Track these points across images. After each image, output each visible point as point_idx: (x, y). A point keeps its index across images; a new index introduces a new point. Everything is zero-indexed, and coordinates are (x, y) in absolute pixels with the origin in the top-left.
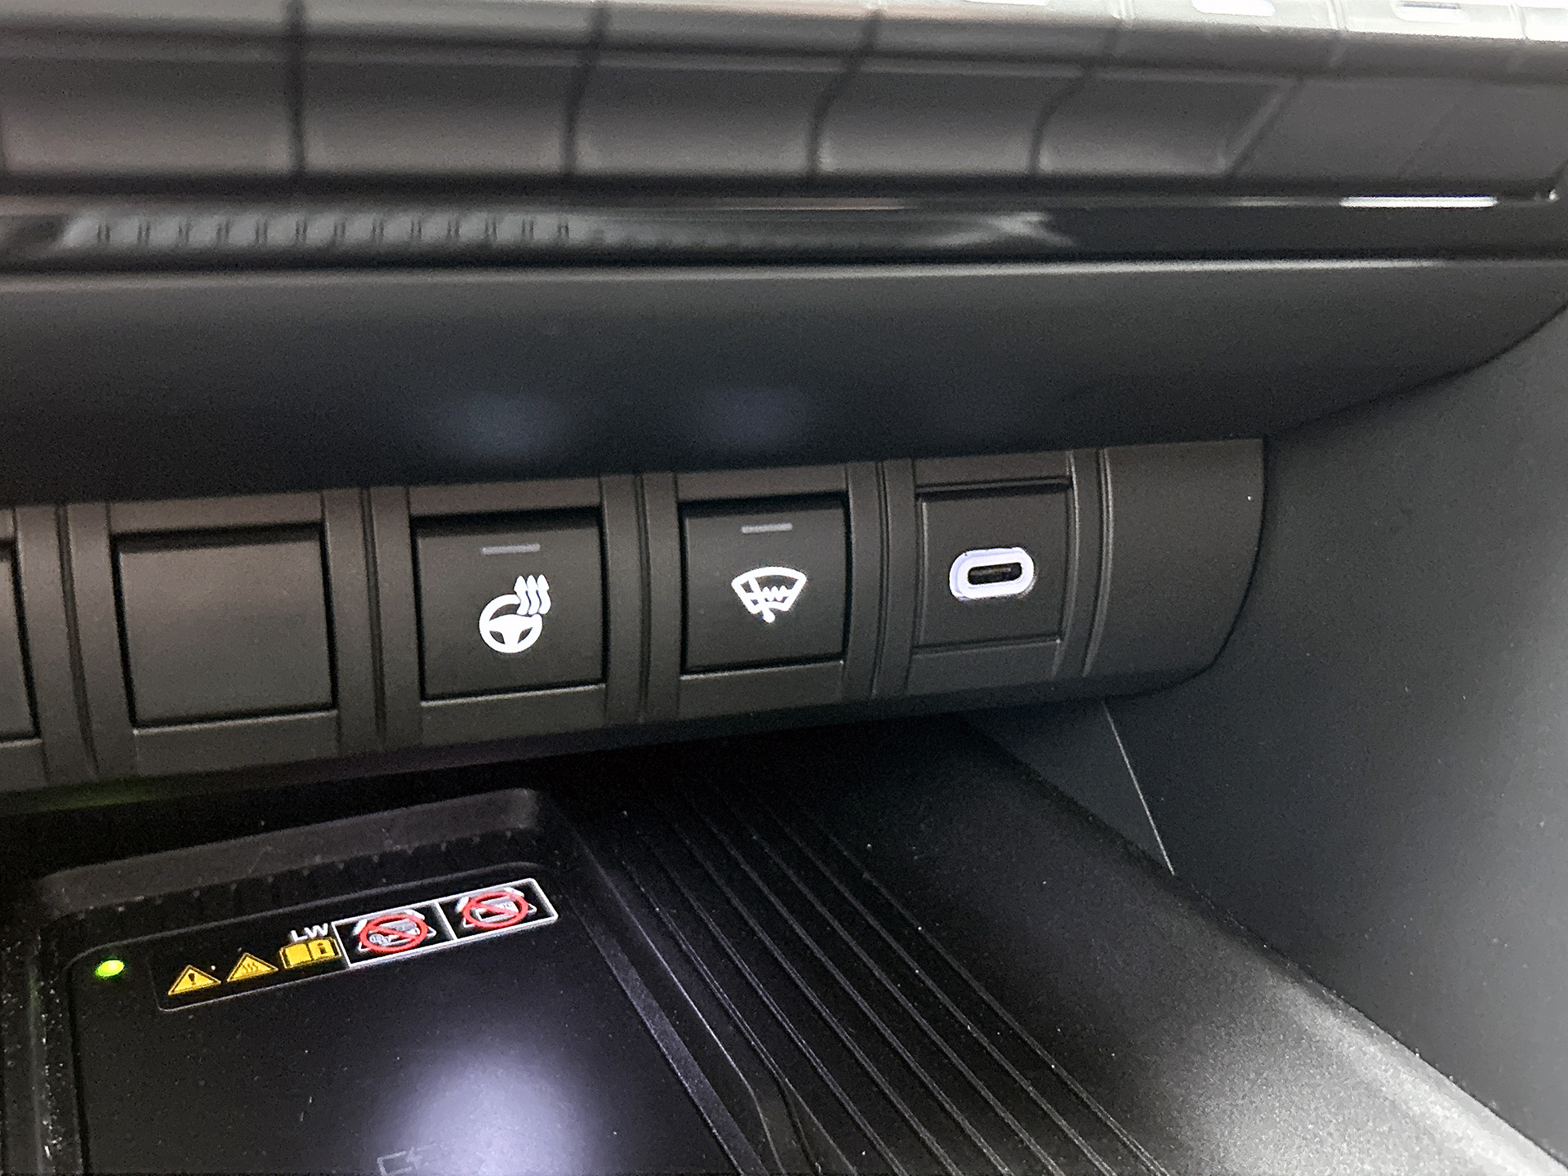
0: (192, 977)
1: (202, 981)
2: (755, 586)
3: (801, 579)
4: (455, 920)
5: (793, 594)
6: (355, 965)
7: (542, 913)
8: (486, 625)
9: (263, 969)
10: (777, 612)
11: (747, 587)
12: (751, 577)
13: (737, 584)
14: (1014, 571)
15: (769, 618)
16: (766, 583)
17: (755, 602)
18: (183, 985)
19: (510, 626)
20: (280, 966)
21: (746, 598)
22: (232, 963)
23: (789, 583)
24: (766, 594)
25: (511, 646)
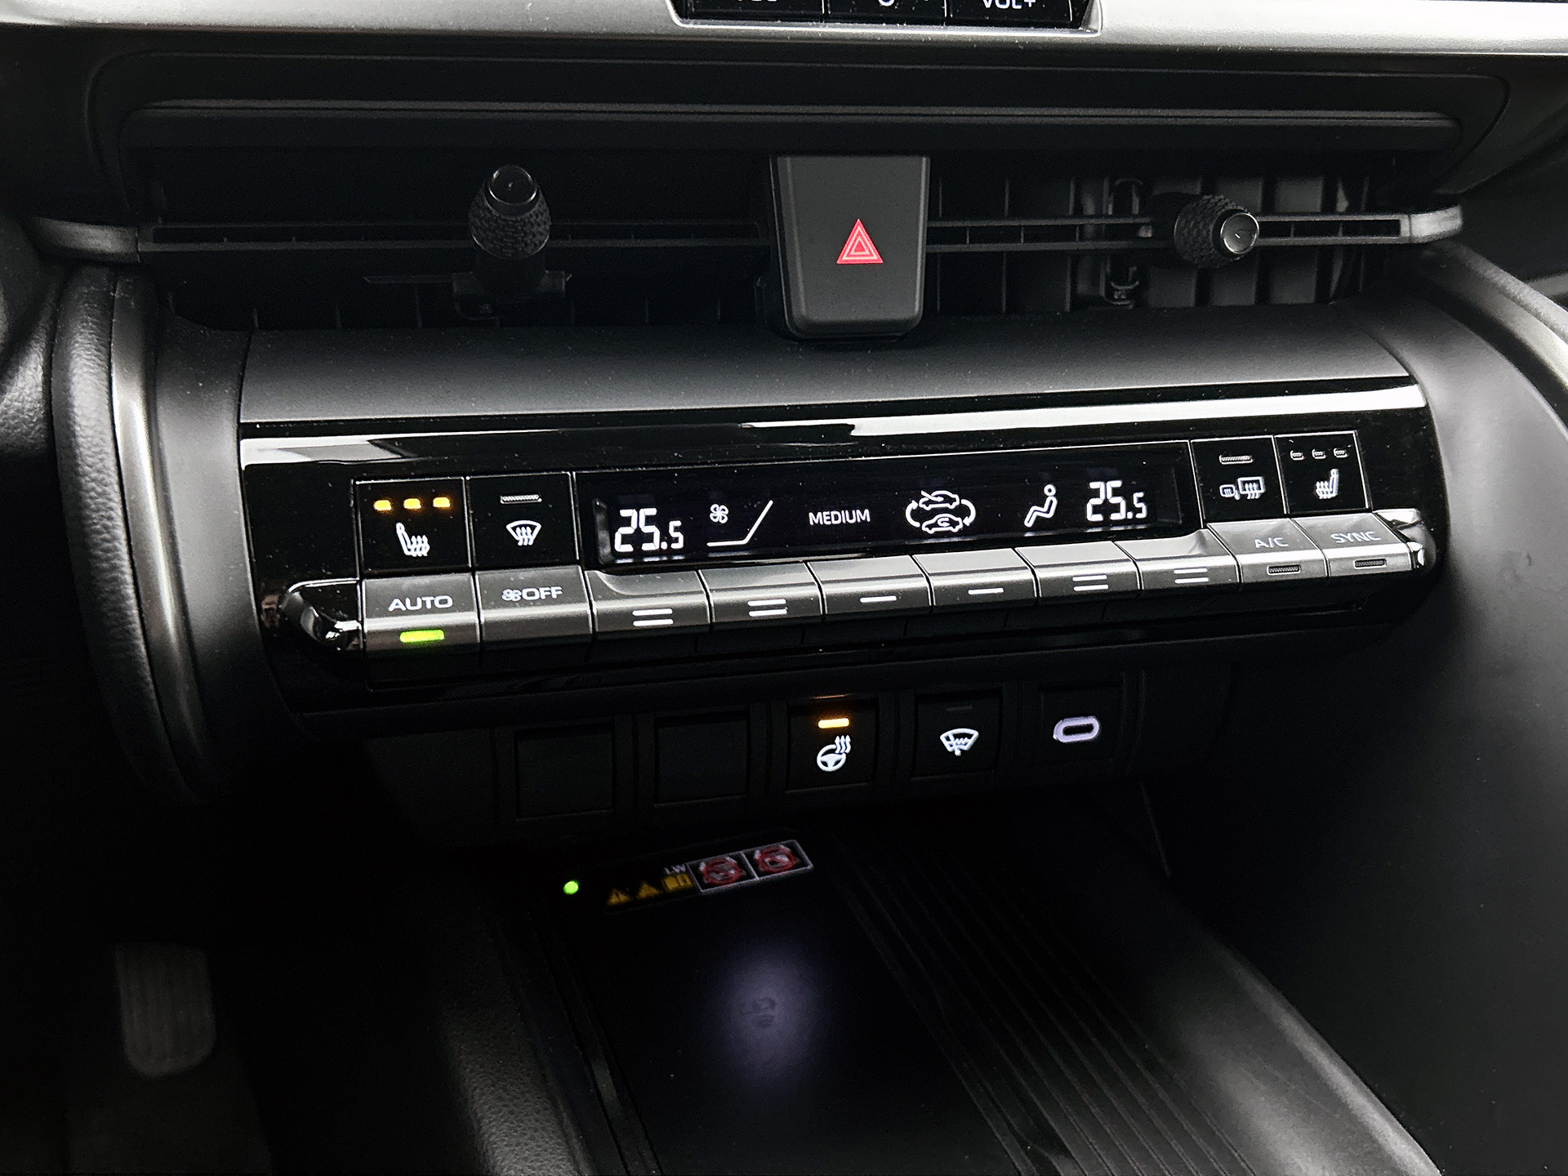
0: (617, 895)
1: (623, 898)
2: (952, 738)
3: (975, 734)
4: (755, 864)
5: (970, 742)
6: (705, 891)
7: (804, 864)
8: (820, 759)
9: (654, 891)
10: (962, 751)
11: (948, 739)
12: (950, 733)
13: (943, 738)
14: (1089, 729)
15: (958, 753)
16: (957, 736)
17: (951, 746)
18: (614, 900)
19: (831, 759)
20: (663, 889)
21: (946, 744)
22: (637, 889)
23: (970, 736)
24: (957, 742)
25: (831, 768)
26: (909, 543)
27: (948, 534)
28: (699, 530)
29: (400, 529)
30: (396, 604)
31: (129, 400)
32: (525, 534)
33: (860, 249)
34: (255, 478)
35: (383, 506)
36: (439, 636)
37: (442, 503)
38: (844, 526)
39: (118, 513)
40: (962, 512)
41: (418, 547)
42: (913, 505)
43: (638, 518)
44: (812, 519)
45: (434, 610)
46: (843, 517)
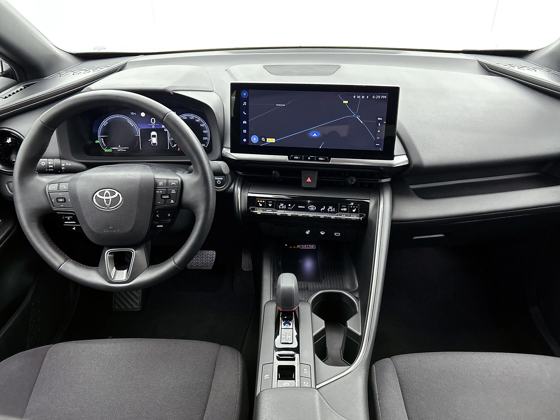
3: (324, 233)
8: (306, 232)
9: (295, 247)
13: (320, 232)
14: (339, 234)
19: (307, 233)
24: (322, 233)
25: (307, 234)
26: (308, 211)
27: (312, 210)
28: (287, 206)
29: (260, 203)
30: (258, 210)
31: (239, 189)
32: (270, 205)
33: (309, 180)
34: (249, 197)
35: (259, 201)
36: (260, 213)
37: (264, 201)
38: (302, 208)
39: (237, 200)
40: (314, 208)
41: (261, 205)
42: (309, 207)
43: (282, 205)
44: (299, 207)
45: (261, 211)
46: (302, 207)
